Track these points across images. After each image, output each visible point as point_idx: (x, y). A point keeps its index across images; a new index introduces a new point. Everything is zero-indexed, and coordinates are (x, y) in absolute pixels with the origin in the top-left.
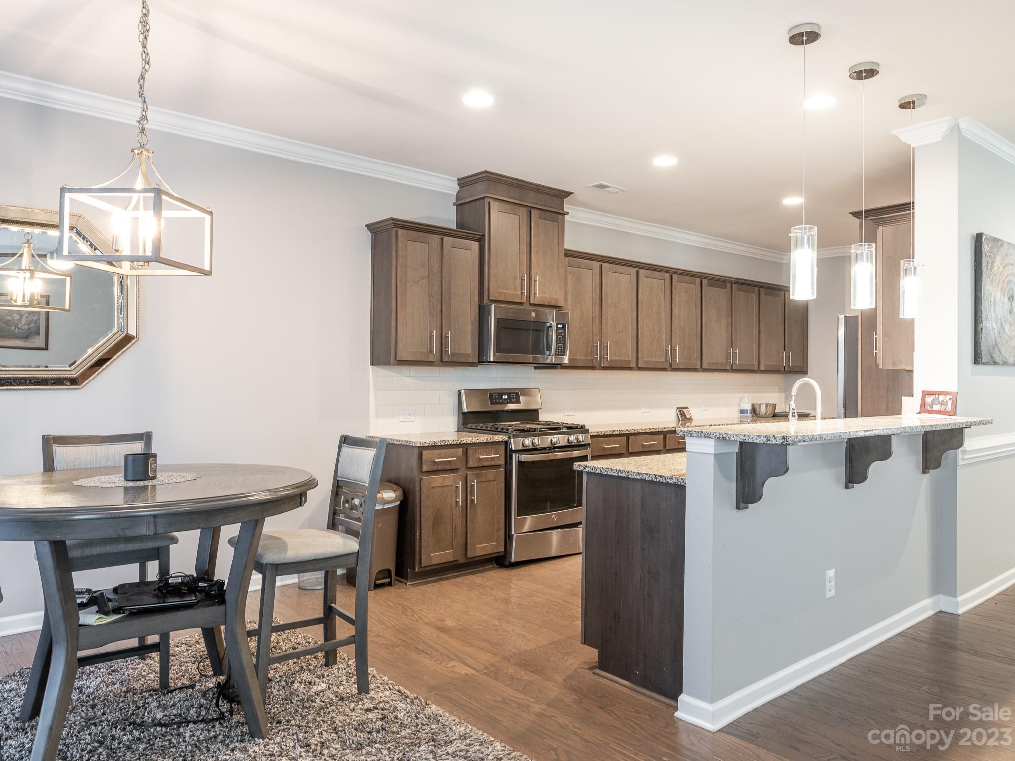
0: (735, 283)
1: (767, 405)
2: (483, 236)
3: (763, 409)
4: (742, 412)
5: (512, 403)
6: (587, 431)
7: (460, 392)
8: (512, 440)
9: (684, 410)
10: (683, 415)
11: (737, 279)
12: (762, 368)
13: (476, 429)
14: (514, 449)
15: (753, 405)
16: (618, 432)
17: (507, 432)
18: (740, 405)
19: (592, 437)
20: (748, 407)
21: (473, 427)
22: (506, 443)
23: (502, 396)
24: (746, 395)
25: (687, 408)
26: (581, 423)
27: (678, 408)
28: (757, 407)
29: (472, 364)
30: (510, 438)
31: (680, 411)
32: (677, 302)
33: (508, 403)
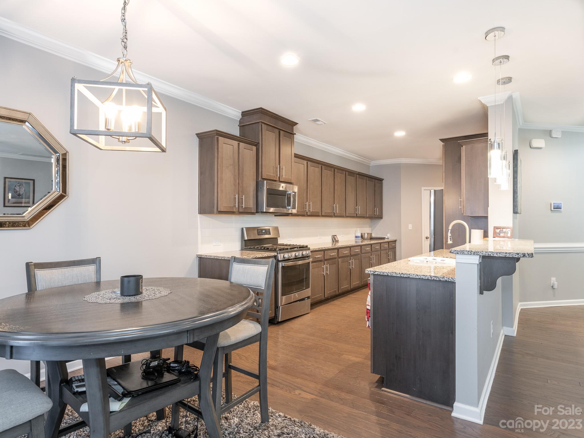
0: (358, 174)
1: (368, 233)
2: (258, 143)
3: (366, 236)
4: (356, 237)
5: (267, 234)
6: (309, 249)
7: (242, 229)
8: (279, 255)
9: (335, 237)
10: (335, 239)
11: (359, 172)
12: (367, 216)
13: (254, 249)
14: (280, 260)
15: (361, 234)
16: (321, 249)
17: (276, 251)
18: (355, 234)
19: (312, 252)
20: (360, 235)
21: (252, 248)
22: (275, 257)
23: (262, 231)
24: (358, 229)
25: (336, 236)
26: (305, 245)
27: (333, 236)
28: (363, 234)
29: (253, 213)
30: (277, 254)
31: (334, 237)
32: (337, 183)
33: (265, 235)
